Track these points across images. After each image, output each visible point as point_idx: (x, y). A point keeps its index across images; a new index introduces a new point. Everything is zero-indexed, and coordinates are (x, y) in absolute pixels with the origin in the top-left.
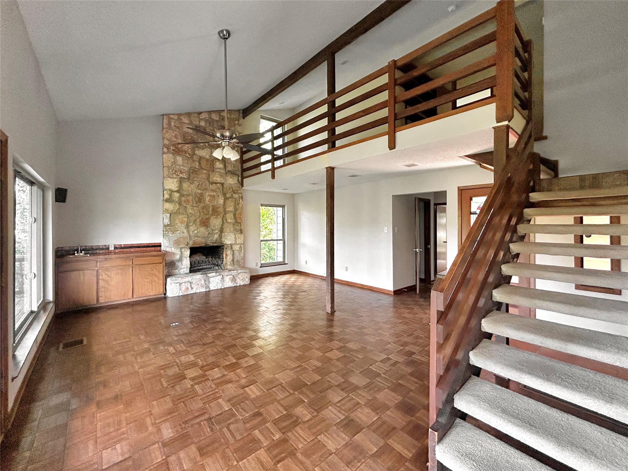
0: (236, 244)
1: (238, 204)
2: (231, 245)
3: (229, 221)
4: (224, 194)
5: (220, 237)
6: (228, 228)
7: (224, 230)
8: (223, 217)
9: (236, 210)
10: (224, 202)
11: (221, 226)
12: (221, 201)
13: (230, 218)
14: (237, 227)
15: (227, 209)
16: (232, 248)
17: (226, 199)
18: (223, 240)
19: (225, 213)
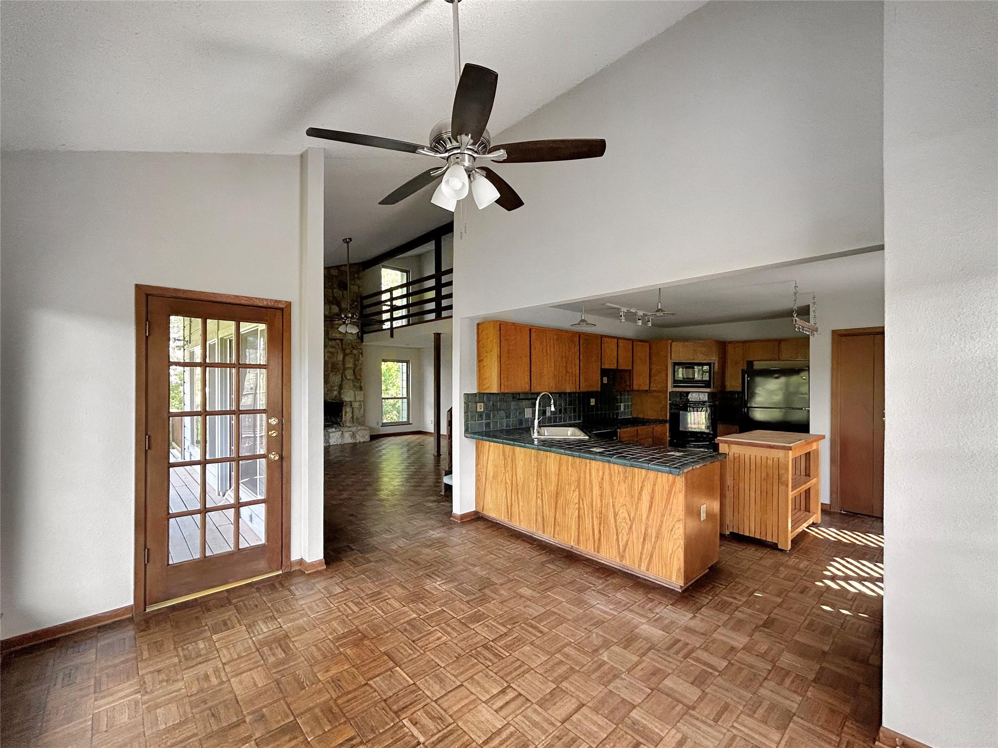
0: (355, 401)
1: (358, 360)
2: (351, 402)
3: (348, 378)
4: (343, 350)
5: (340, 393)
6: (347, 385)
7: (344, 388)
8: (342, 374)
9: (355, 365)
10: (344, 359)
11: (340, 383)
12: (340, 357)
13: (349, 374)
14: (357, 384)
15: (347, 366)
16: (351, 405)
17: (345, 355)
18: (342, 396)
19: (345, 369)
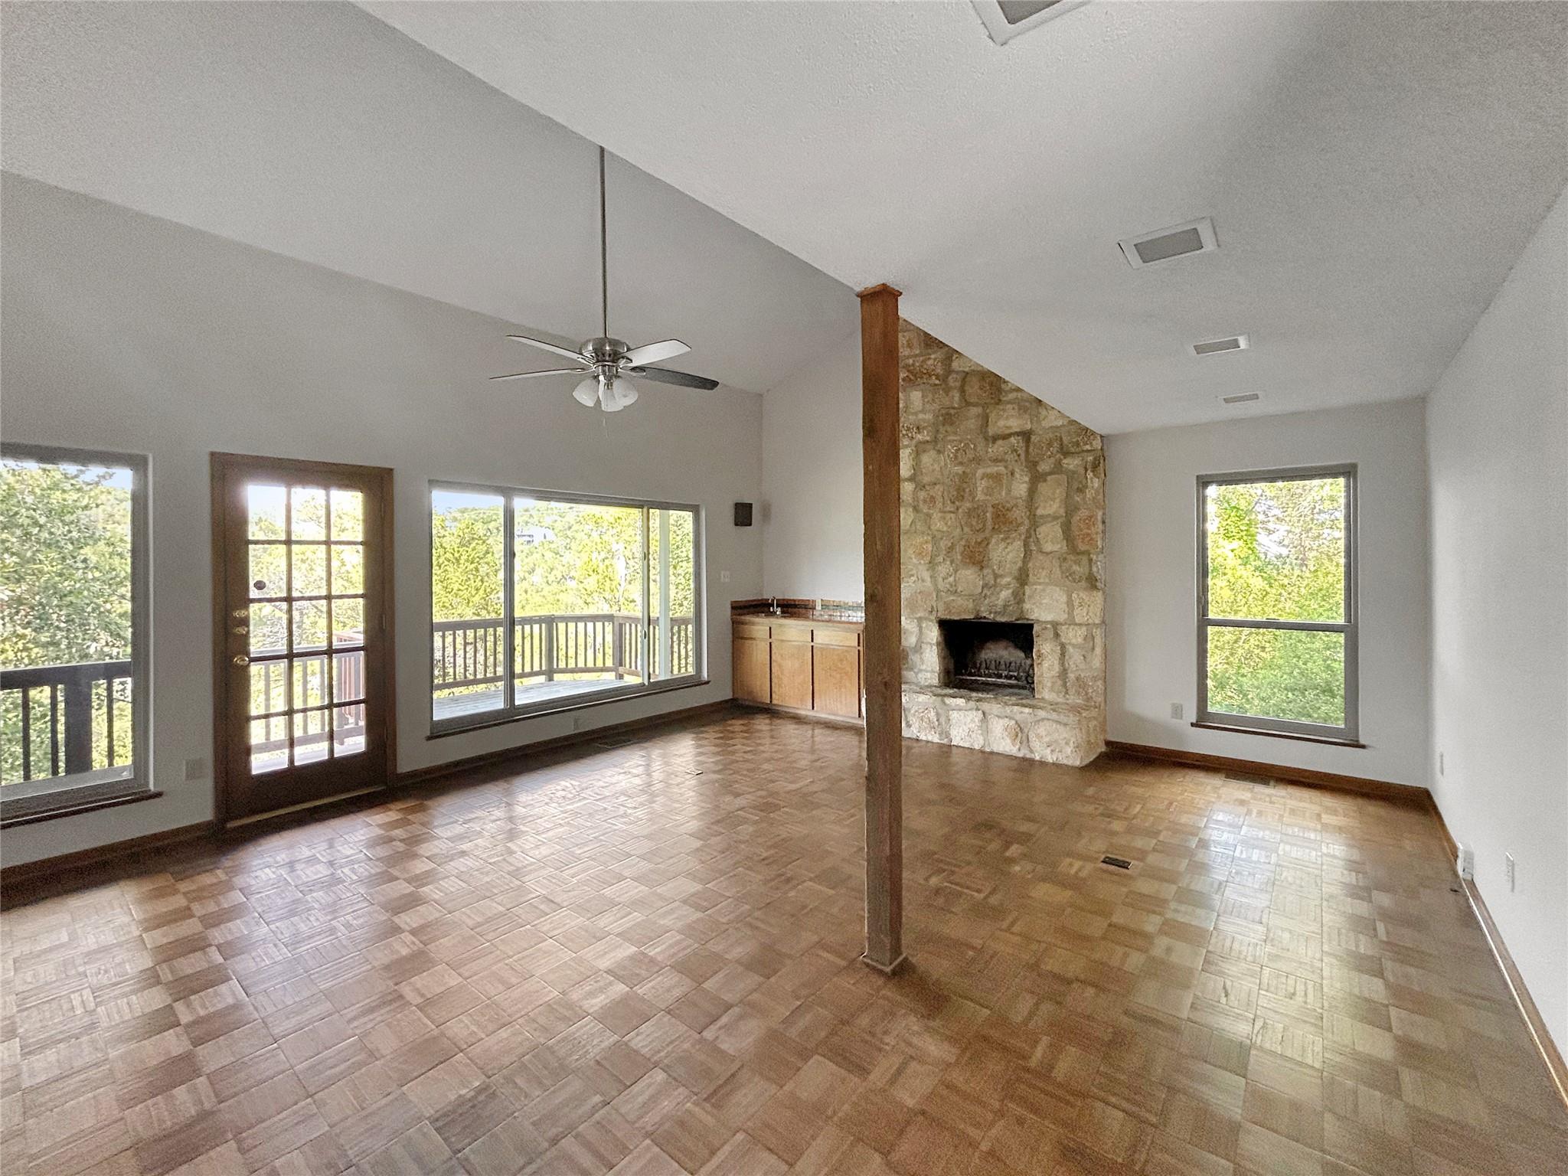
0: (1071, 622)
1: (1080, 490)
2: (1055, 625)
3: (1048, 547)
4: (1032, 465)
5: (1019, 598)
6: (1042, 572)
7: (1031, 578)
8: (1028, 537)
9: (1071, 510)
10: (1032, 491)
11: (1020, 564)
12: (1020, 487)
13: (1051, 538)
14: (1075, 568)
15: (1039, 512)
16: (1057, 635)
17: (1036, 479)
18: (1027, 606)
19: (1035, 522)
